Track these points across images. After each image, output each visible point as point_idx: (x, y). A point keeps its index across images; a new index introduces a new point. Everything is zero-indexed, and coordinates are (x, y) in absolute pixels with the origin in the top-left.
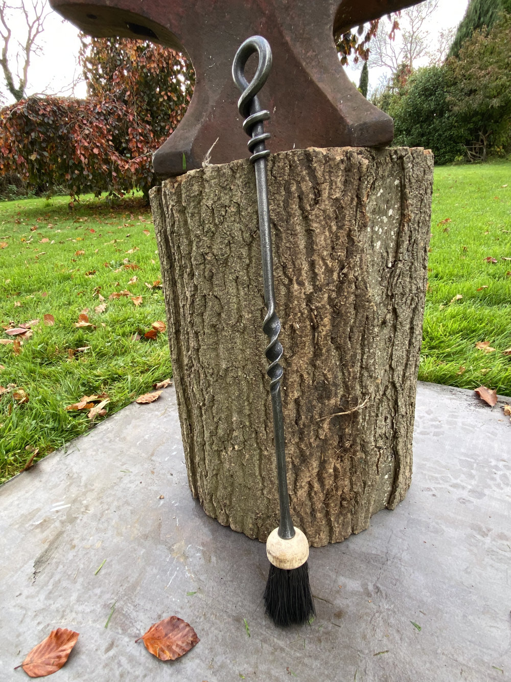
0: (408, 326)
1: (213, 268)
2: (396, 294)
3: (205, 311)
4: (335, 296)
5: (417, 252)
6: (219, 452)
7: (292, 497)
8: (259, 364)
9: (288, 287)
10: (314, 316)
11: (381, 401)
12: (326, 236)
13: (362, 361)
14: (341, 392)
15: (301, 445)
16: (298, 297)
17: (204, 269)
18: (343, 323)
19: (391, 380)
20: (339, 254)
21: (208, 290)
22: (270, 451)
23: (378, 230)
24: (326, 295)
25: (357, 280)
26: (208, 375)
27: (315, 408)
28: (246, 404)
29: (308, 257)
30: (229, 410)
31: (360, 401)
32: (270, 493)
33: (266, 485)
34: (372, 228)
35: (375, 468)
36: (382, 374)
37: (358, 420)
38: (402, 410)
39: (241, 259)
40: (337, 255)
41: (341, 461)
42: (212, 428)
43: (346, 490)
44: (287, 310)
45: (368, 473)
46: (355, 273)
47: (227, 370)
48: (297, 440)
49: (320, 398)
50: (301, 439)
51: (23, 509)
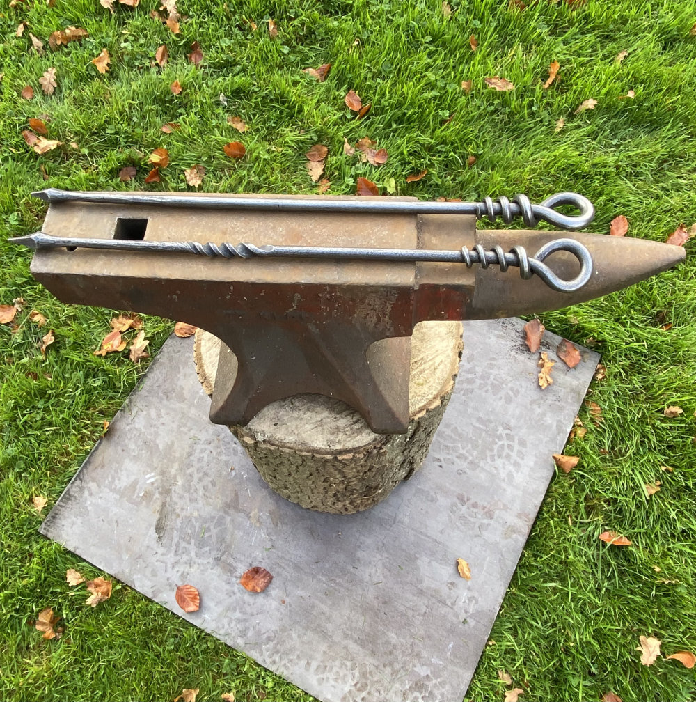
51: (123, 482)
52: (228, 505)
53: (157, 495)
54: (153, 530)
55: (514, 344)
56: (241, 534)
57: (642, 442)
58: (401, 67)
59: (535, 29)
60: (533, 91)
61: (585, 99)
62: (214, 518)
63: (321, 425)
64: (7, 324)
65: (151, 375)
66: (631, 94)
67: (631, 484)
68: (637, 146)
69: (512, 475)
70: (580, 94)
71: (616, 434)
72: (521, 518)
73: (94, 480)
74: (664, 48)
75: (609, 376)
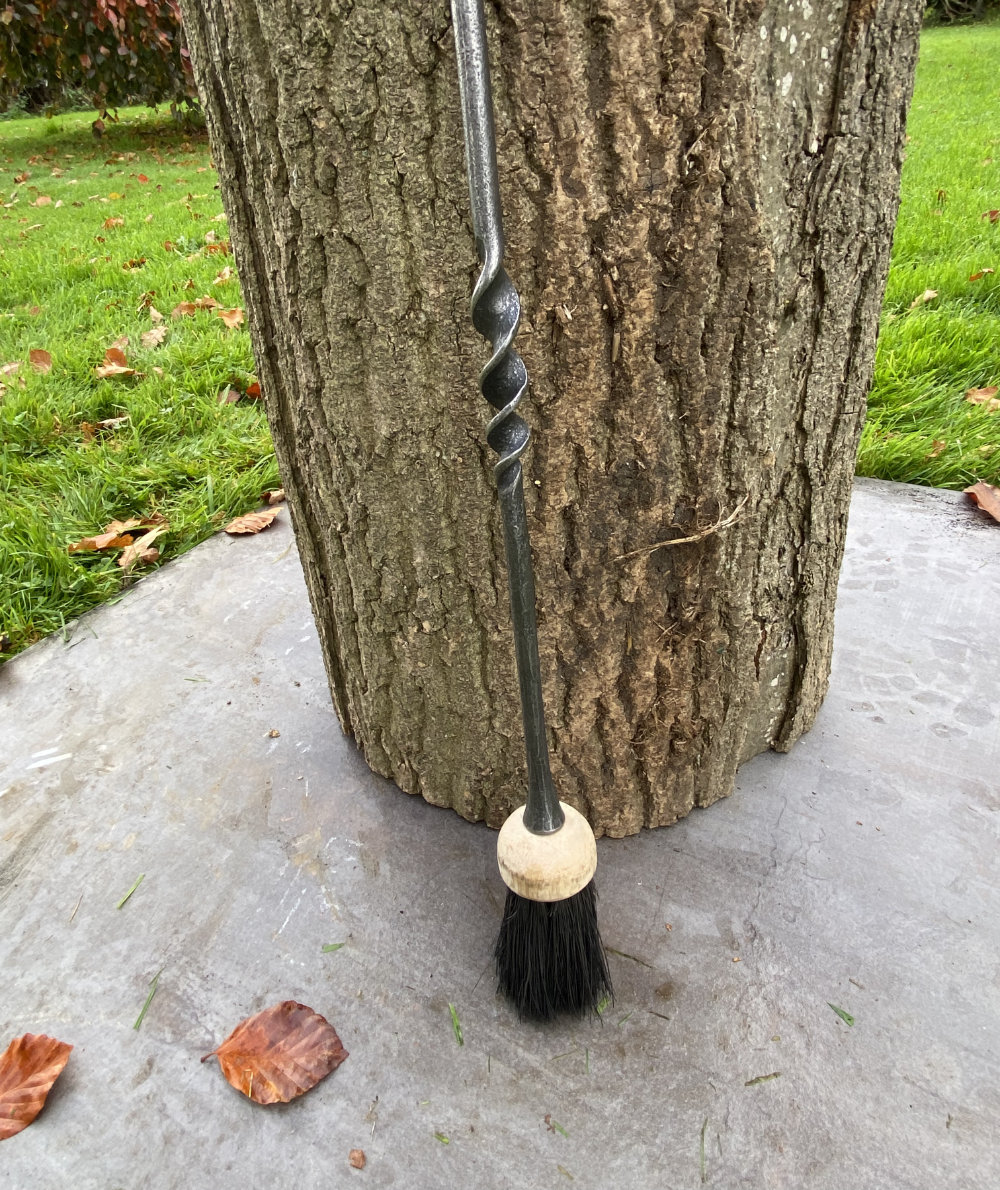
0: (848, 323)
1: (335, 153)
2: (825, 231)
3: (326, 283)
4: (670, 225)
5: (883, 114)
6: (387, 637)
7: (559, 732)
8: (472, 423)
9: (540, 200)
10: (610, 286)
11: (772, 511)
12: (645, 38)
13: (732, 410)
14: (676, 489)
15: (578, 618)
16: (567, 231)
17: (313, 160)
18: (687, 304)
19: (797, 461)
20: (681, 95)
21: (329, 221)
22: (503, 633)
23: (788, 38)
24: (644, 223)
25: (729, 178)
26: (348, 456)
27: (614, 530)
28: (443, 524)
29: (593, 106)
30: (405, 540)
31: (723, 510)
32: (508, 726)
33: (499, 708)
34: (771, 32)
35: (751, 664)
36: (779, 445)
37: (716, 556)
38: (820, 533)
39: (408, 120)
40: (675, 100)
41: (674, 651)
42: (368, 582)
43: (684, 715)
44: (540, 270)
45: (736, 677)
46: (723, 158)
47: (391, 440)
48: (569, 606)
49: (625, 506)
50: (579, 604)
65: (146, 585)
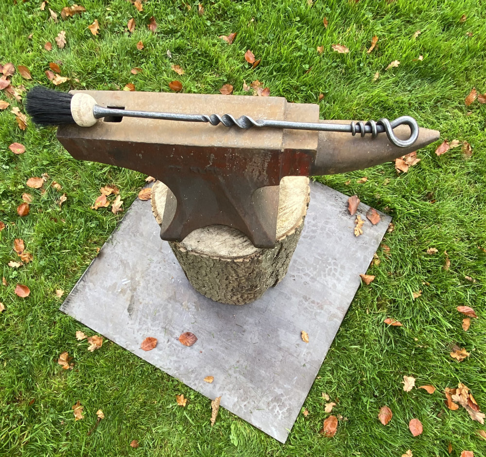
51: (109, 283)
52: (170, 298)
53: (129, 291)
54: (126, 311)
55: (341, 210)
56: (177, 314)
57: (413, 268)
58: (280, 36)
59: (364, 15)
60: (361, 54)
61: (392, 61)
62: (162, 305)
63: (225, 242)
64: (38, 189)
65: (124, 222)
66: (421, 58)
67: (405, 292)
68: (422, 91)
69: (335, 285)
70: (389, 57)
71: (398, 264)
72: (339, 310)
73: (91, 282)
74: (443, 30)
75: (396, 230)
